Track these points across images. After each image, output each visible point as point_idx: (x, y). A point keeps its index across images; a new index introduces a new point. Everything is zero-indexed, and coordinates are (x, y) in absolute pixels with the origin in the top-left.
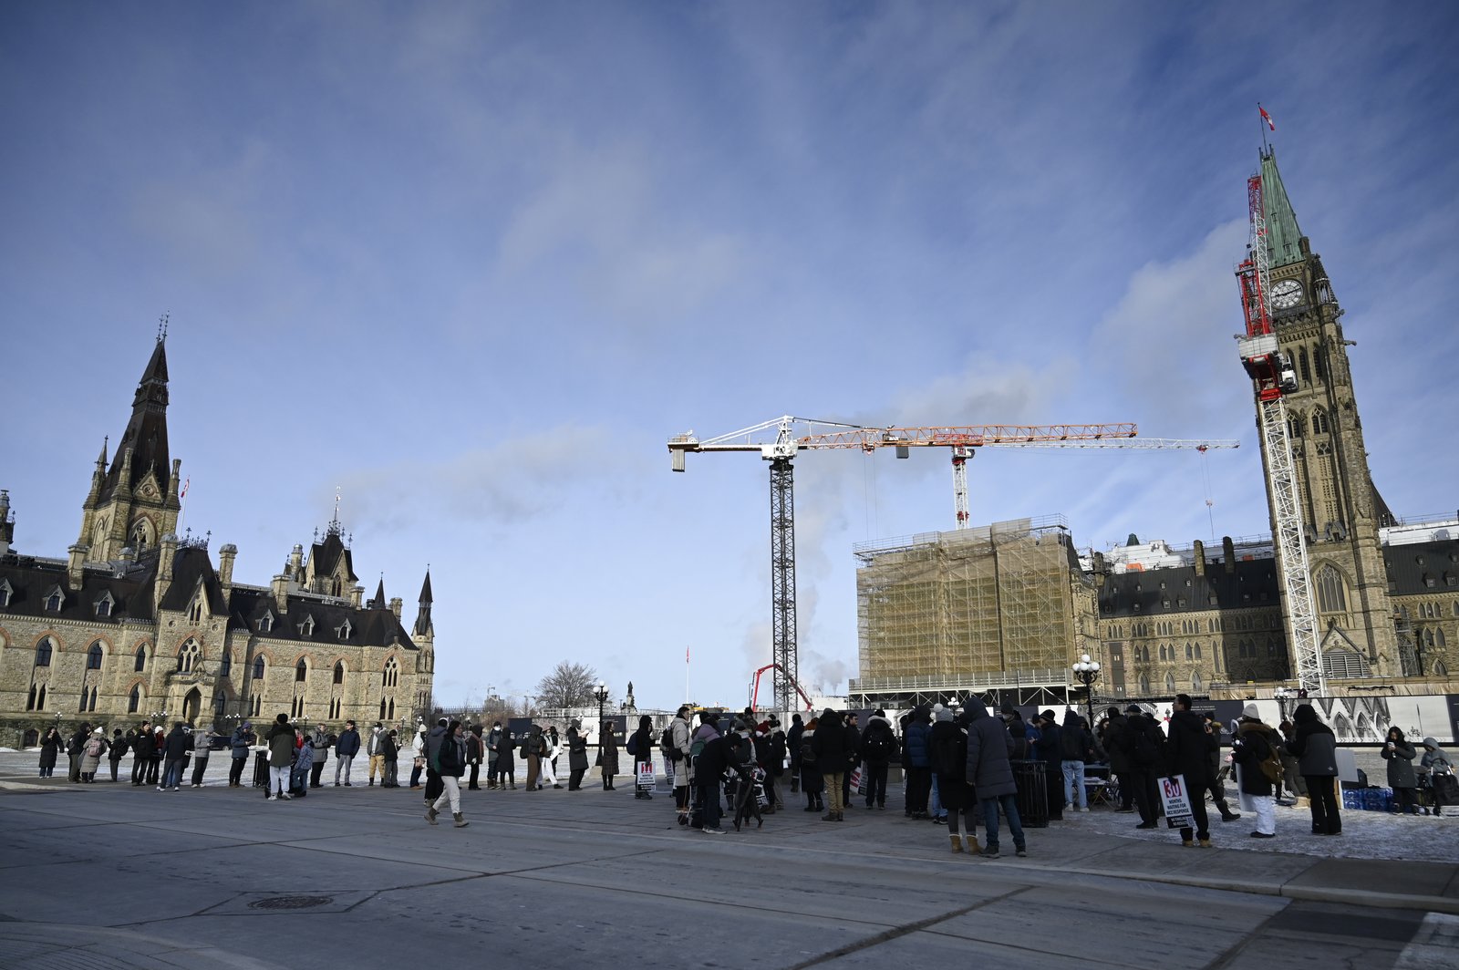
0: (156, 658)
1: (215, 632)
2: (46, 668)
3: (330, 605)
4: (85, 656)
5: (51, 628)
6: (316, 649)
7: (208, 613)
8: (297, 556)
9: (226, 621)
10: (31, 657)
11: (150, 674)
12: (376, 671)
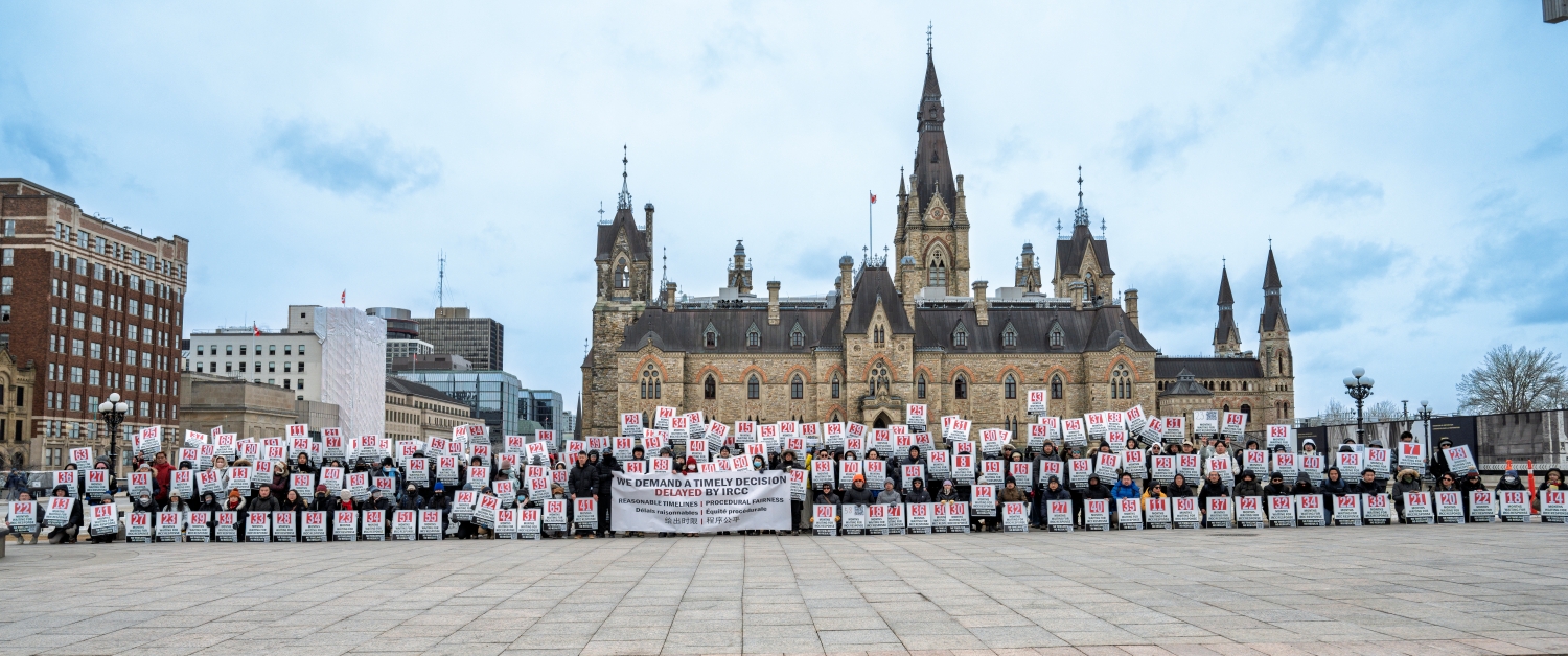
0: (848, 385)
1: (902, 353)
2: (756, 401)
3: (1043, 310)
4: (787, 388)
5: (754, 363)
6: (1024, 362)
7: (890, 334)
8: (1028, 256)
9: (911, 340)
10: (743, 392)
11: (846, 400)
12: (1100, 382)
